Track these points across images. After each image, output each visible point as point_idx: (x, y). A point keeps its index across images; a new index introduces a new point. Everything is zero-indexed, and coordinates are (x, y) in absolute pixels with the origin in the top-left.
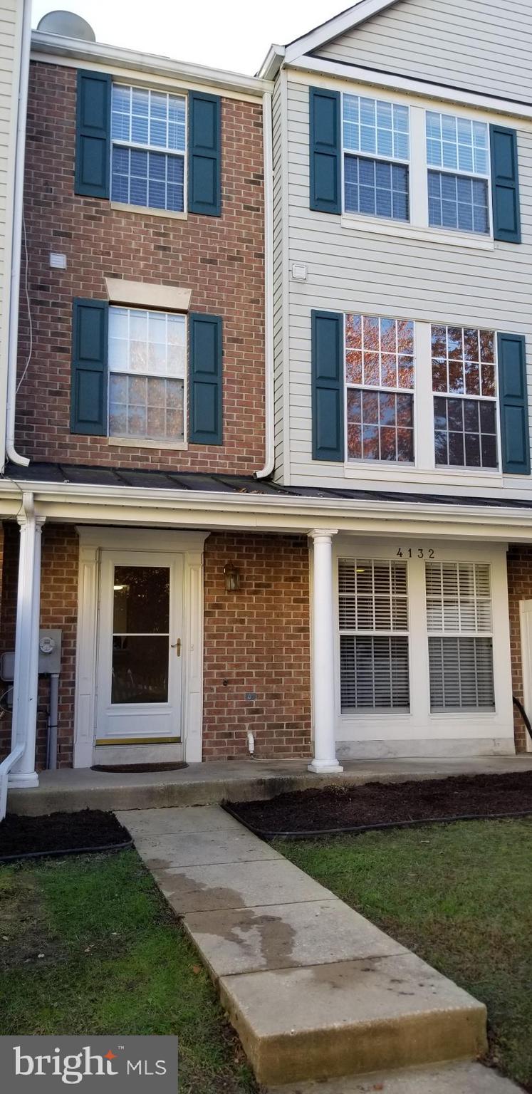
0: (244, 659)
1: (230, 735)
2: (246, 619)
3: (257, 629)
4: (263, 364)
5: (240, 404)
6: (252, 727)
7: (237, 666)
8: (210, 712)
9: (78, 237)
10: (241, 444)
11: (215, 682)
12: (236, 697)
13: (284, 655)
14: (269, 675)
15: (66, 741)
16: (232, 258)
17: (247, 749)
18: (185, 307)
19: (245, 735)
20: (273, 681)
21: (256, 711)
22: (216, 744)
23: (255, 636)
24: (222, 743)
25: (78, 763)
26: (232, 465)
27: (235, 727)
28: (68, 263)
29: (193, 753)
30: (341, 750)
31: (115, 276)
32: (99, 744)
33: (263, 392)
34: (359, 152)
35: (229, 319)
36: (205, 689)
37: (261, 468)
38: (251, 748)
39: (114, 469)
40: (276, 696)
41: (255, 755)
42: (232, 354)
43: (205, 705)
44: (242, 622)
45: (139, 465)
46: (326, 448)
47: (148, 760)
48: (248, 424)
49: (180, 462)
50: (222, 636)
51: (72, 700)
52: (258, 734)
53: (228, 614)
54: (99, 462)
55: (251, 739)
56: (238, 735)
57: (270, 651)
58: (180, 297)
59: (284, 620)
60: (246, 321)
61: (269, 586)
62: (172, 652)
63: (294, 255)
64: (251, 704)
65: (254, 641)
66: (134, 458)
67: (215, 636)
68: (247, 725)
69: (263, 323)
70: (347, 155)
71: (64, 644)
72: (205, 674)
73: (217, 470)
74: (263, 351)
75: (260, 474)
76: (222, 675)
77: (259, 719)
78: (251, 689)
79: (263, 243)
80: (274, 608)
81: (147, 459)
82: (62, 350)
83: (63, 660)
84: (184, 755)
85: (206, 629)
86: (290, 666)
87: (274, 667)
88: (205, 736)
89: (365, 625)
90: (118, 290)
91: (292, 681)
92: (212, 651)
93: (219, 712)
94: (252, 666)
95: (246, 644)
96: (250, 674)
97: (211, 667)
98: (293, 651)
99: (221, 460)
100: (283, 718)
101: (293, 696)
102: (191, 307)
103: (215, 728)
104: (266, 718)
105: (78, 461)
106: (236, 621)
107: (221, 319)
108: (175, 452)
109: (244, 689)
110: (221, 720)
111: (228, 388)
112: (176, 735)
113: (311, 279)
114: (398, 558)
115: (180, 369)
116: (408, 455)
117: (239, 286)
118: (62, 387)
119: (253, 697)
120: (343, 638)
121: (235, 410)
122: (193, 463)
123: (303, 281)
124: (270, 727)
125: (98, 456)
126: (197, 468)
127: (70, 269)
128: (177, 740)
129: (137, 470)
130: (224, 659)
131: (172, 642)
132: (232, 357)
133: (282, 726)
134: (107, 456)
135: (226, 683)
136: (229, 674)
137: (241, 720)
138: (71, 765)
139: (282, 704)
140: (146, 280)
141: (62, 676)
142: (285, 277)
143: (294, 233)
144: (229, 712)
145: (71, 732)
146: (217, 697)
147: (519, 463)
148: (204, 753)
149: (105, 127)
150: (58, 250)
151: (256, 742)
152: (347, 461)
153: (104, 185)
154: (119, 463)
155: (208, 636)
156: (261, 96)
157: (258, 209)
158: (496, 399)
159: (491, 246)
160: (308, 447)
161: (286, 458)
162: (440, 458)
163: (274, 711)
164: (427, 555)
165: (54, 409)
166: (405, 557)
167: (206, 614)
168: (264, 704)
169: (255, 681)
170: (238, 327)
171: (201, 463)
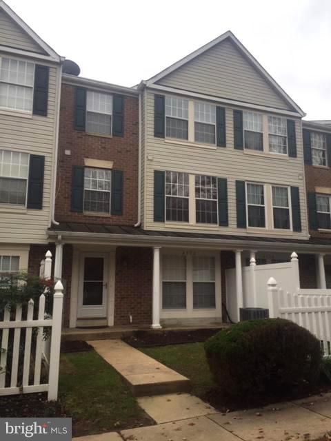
0: (129, 290)
1: (124, 317)
3: (134, 279)
4: (138, 187)
5: (129, 201)
6: (131, 314)
7: (126, 293)
8: (117, 309)
9: (75, 144)
10: (129, 215)
11: (119, 298)
12: (126, 303)
15: (67, 318)
16: (127, 151)
17: (129, 322)
18: (111, 167)
19: (129, 317)
20: (139, 298)
21: (133, 308)
22: (119, 319)
23: (133, 282)
24: (121, 319)
25: (70, 326)
26: (126, 222)
27: (126, 314)
28: (71, 153)
29: (111, 322)
30: (162, 322)
31: (88, 157)
32: (78, 319)
33: (137, 197)
34: (171, 116)
35: (126, 172)
36: (115, 301)
37: (136, 223)
38: (131, 321)
39: (85, 224)
40: (140, 303)
41: (133, 323)
43: (115, 306)
45: (94, 222)
46: (158, 218)
47: (96, 325)
48: (132, 208)
49: (108, 221)
50: (121, 282)
51: (69, 304)
52: (134, 317)
54: (80, 221)
55: (131, 318)
56: (127, 317)
57: (139, 287)
58: (109, 165)
60: (132, 172)
61: (138, 264)
62: (104, 287)
63: (149, 151)
64: (131, 306)
65: (132, 284)
66: (93, 220)
67: (119, 282)
69: (138, 173)
70: (167, 117)
72: (115, 295)
73: (121, 223)
74: (138, 182)
75: (136, 225)
76: (121, 295)
77: (134, 311)
78: (131, 301)
79: (138, 146)
81: (97, 220)
82: (68, 183)
84: (107, 323)
85: (116, 279)
86: (145, 292)
87: (139, 293)
88: (115, 317)
89: (171, 278)
90: (89, 162)
92: (118, 287)
93: (120, 308)
94: (132, 293)
95: (130, 285)
96: (131, 295)
97: (117, 293)
99: (121, 220)
100: (142, 311)
101: (146, 303)
102: (113, 168)
103: (119, 314)
104: (136, 311)
105: (73, 221)
107: (123, 172)
108: (106, 218)
109: (129, 300)
110: (121, 311)
111: (125, 196)
112: (105, 316)
113: (155, 160)
114: (183, 255)
115: (109, 189)
116: (187, 220)
117: (130, 160)
118: (68, 195)
119: (132, 303)
120: (163, 283)
121: (127, 203)
123: (151, 160)
124: (138, 314)
125: (80, 219)
126: (114, 223)
127: (71, 155)
128: (105, 318)
129: (93, 224)
130: (122, 290)
131: (104, 284)
132: (127, 185)
133: (142, 313)
134: (83, 219)
135: (122, 298)
136: (124, 295)
137: (127, 311)
138: (68, 327)
139: (142, 306)
140: (97, 159)
142: (146, 159)
143: (149, 144)
144: (124, 309)
145: (69, 315)
146: (119, 303)
147: (224, 222)
148: (115, 322)
149: (84, 106)
150: (68, 149)
151: (133, 319)
152: (166, 222)
153: (84, 126)
154: (87, 222)
155: (117, 282)
156: (138, 95)
157: (137, 134)
158: (217, 200)
159: (215, 148)
160: (152, 216)
161: (145, 220)
162: (198, 221)
163: (139, 308)
164: (193, 254)
165: (65, 203)
166: (185, 254)
167: (116, 274)
168: (136, 305)
169: (132, 298)
170: (129, 174)
171: (115, 221)
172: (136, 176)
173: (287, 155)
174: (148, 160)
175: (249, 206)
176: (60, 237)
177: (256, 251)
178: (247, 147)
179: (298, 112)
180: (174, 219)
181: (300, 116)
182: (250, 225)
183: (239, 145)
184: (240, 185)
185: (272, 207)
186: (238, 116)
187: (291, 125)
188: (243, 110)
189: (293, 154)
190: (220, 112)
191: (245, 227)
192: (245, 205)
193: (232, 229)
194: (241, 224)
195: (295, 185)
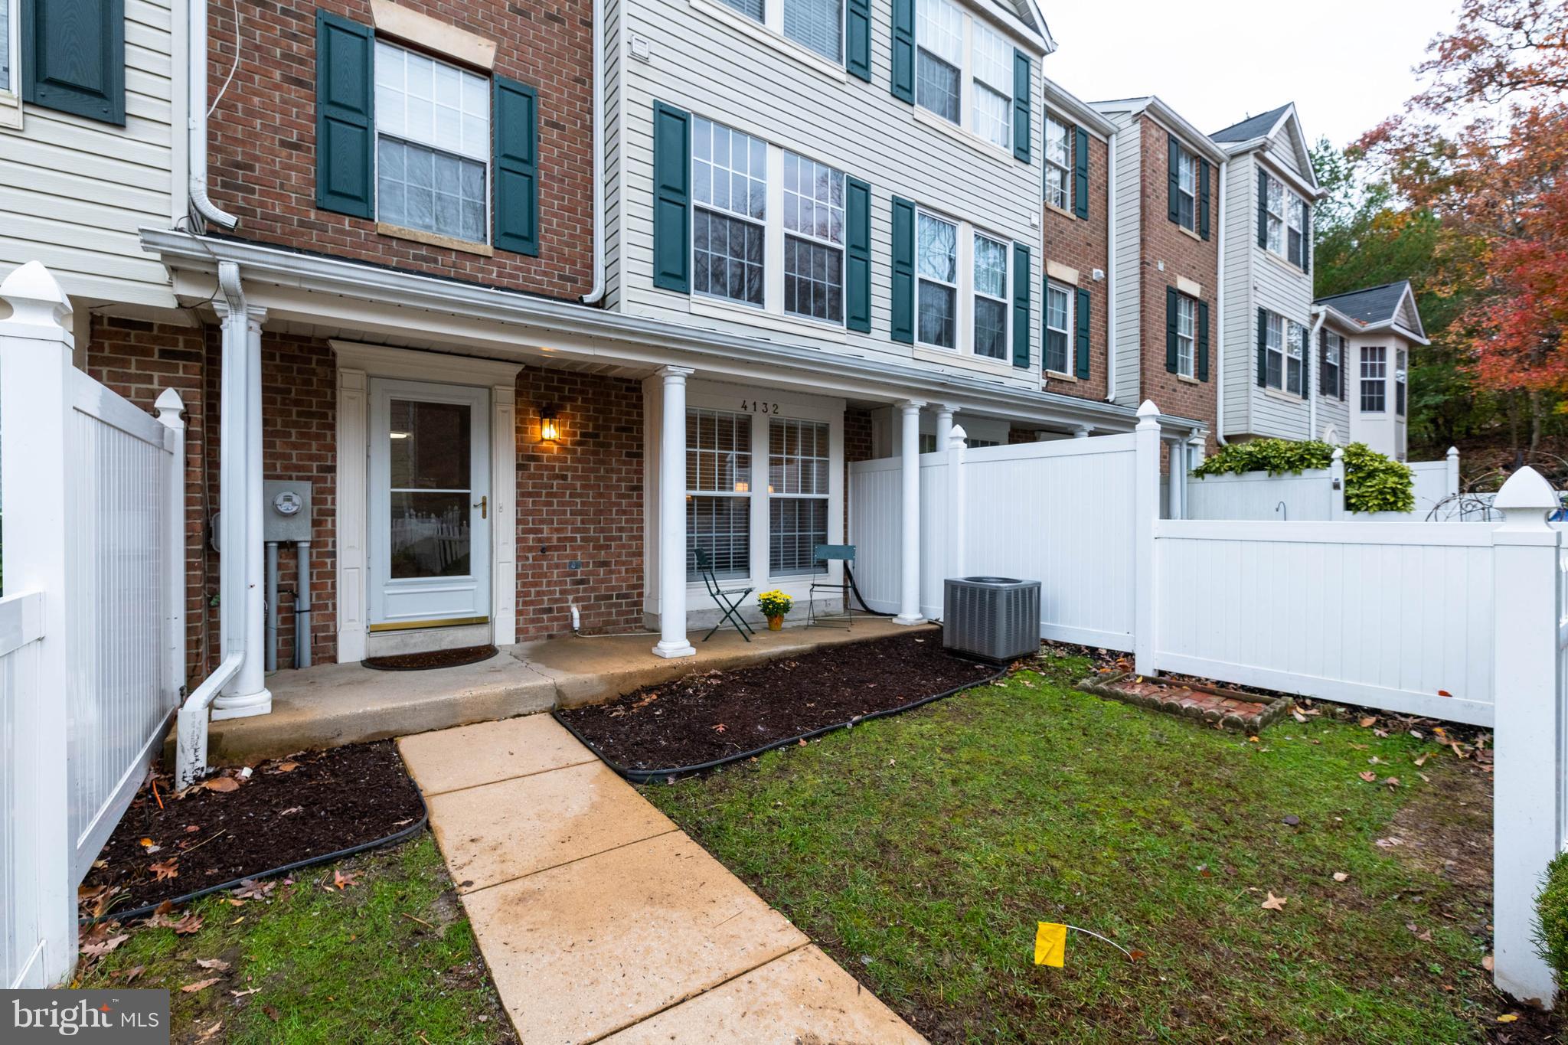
0: (566, 522)
1: (550, 610)
2: (570, 475)
3: (583, 487)
4: (591, 164)
5: (561, 208)
6: (576, 600)
7: (558, 530)
8: (524, 585)
10: (562, 259)
11: (530, 549)
12: (557, 566)
13: (614, 516)
14: (597, 540)
15: (326, 628)
16: (550, 17)
17: (573, 628)
18: (486, 64)
19: (569, 609)
20: (601, 547)
21: (581, 582)
22: (533, 621)
23: (580, 496)
24: (541, 620)
25: (342, 658)
26: (550, 283)
27: (556, 601)
29: (504, 633)
32: (373, 630)
33: (591, 198)
35: (546, 96)
36: (518, 558)
37: (589, 292)
38: (577, 624)
40: (605, 564)
41: (583, 630)
42: (551, 143)
43: (518, 576)
44: (564, 478)
45: (424, 266)
46: (668, 276)
47: (445, 645)
48: (571, 236)
49: (482, 271)
50: (539, 495)
51: (333, 575)
52: (584, 608)
53: (547, 468)
54: (364, 254)
55: (576, 614)
56: (560, 610)
57: (599, 512)
58: (482, 52)
59: (615, 476)
60: (569, 104)
61: (597, 436)
62: (475, 514)
63: (634, 24)
64: (575, 574)
65: (578, 500)
66: (416, 257)
67: (529, 495)
68: (570, 598)
69: (591, 112)
71: (315, 502)
72: (518, 540)
73: (531, 287)
74: (591, 146)
75: (587, 300)
76: (540, 540)
77: (585, 590)
78: (575, 557)
79: (590, 8)
80: (602, 462)
81: (436, 261)
82: (299, 83)
83: (316, 523)
84: (492, 636)
85: (519, 485)
86: (621, 530)
87: (602, 530)
88: (519, 613)
89: (706, 484)
90: (389, 16)
91: (623, 546)
92: (526, 513)
93: (535, 585)
94: (575, 530)
95: (569, 504)
96: (574, 539)
97: (525, 532)
98: (624, 513)
99: (537, 275)
100: (613, 588)
101: (624, 563)
102: (496, 68)
103: (532, 603)
104: (593, 589)
105: (328, 249)
106: (557, 477)
107: (536, 94)
108: (474, 257)
109: (567, 556)
110: (538, 593)
111: (545, 185)
112: (483, 612)
113: (654, 60)
114: (742, 412)
115: (480, 149)
116: (757, 295)
117: (560, 56)
118: (301, 138)
119: (577, 566)
121: (555, 215)
122: (500, 275)
123: (646, 62)
124: (597, 598)
125: (361, 246)
126: (505, 281)
128: (482, 621)
129: (421, 273)
130: (542, 522)
131: (475, 498)
132: (550, 149)
133: (611, 596)
134: (375, 250)
135: (543, 550)
136: (549, 539)
137: (562, 592)
138: (333, 660)
139: (611, 572)
140: (430, 15)
141: (313, 544)
144: (549, 584)
145: (333, 617)
146: (533, 567)
147: (860, 322)
148: (518, 631)
151: (581, 617)
152: (694, 295)
155: (523, 494)
159: (842, 78)
160: (649, 270)
161: (625, 279)
162: (790, 305)
163: (602, 581)
164: (771, 409)
165: (290, 168)
166: (750, 410)
167: (519, 467)
168: (591, 573)
169: (580, 548)
170: (557, 108)
171: (511, 276)
172: (583, 120)
174: (633, 55)
180: (719, 289)
184: (903, 213)
193: (880, 342)
194: (901, 332)
195: (1025, 241)
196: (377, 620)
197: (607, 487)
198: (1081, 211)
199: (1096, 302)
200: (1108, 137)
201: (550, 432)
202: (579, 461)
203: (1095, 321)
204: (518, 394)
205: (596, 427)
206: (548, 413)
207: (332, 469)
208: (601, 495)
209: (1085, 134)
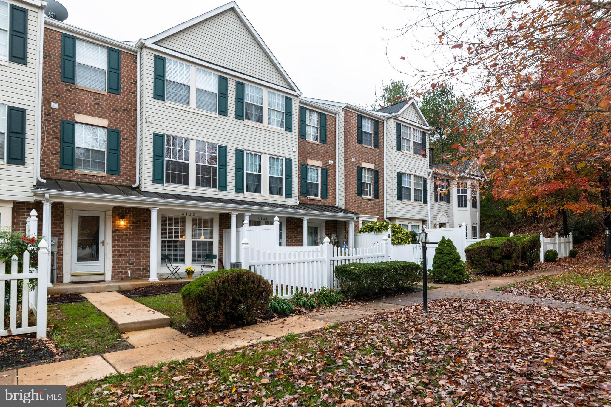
0: (127, 247)
1: (122, 272)
3: (132, 237)
4: (136, 148)
5: (127, 161)
6: (130, 269)
7: (124, 250)
8: (114, 264)
9: (63, 97)
10: (127, 175)
11: (116, 255)
12: (124, 260)
13: (142, 246)
14: (137, 252)
15: (60, 274)
16: (124, 110)
17: (128, 276)
18: (106, 126)
19: (127, 272)
20: (138, 255)
21: (131, 264)
22: (117, 274)
23: (131, 240)
24: (119, 274)
25: (64, 281)
26: (123, 182)
27: (124, 269)
28: (59, 106)
29: (108, 277)
30: (160, 276)
31: (78, 113)
32: (72, 275)
33: (136, 157)
34: (172, 80)
35: (123, 131)
36: (113, 257)
37: (134, 184)
38: (130, 276)
39: (77, 182)
40: (139, 259)
41: (131, 277)
42: (124, 144)
43: (112, 262)
44: (127, 235)
45: (88, 181)
46: (157, 179)
47: (92, 280)
48: (130, 168)
49: (104, 180)
50: (119, 240)
51: (62, 260)
52: (132, 271)
53: (121, 232)
54: (72, 179)
55: (129, 273)
56: (125, 272)
57: (138, 245)
58: (105, 123)
59: (142, 234)
60: (130, 132)
61: (137, 223)
62: (100, 245)
63: (148, 113)
64: (129, 262)
66: (85, 178)
67: (116, 240)
68: (128, 268)
69: (136, 134)
70: (167, 80)
71: (58, 242)
72: (113, 252)
73: (118, 183)
74: (136, 143)
75: (134, 186)
76: (119, 252)
77: (132, 266)
78: (129, 257)
79: (136, 105)
80: (138, 231)
81: (91, 179)
82: (56, 138)
83: (58, 247)
84: (105, 278)
85: (113, 237)
86: (144, 250)
87: (138, 250)
88: (112, 272)
89: (170, 236)
90: (79, 118)
91: (145, 254)
92: (115, 245)
93: (118, 264)
94: (130, 250)
95: (128, 242)
96: (129, 252)
97: (115, 250)
98: (145, 245)
99: (119, 180)
100: (141, 266)
101: (145, 259)
102: (108, 126)
103: (116, 269)
104: (135, 266)
105: (63, 178)
106: (124, 235)
107: (120, 131)
108: (102, 177)
109: (127, 257)
110: (118, 267)
111: (122, 156)
112: (102, 271)
113: (153, 122)
114: (182, 216)
115: (104, 148)
116: (186, 183)
117: (127, 120)
118: (56, 152)
119: (130, 260)
120: (162, 241)
121: (125, 163)
122: (108, 181)
123: (151, 123)
124: (136, 269)
125: (71, 177)
126: (110, 183)
127: (59, 109)
128: (102, 274)
129: (87, 183)
130: (120, 247)
131: (100, 241)
132: (124, 145)
133: (141, 269)
134: (75, 177)
135: (120, 255)
136: (122, 252)
137: (126, 267)
138: (62, 282)
139: (141, 262)
140: (90, 115)
141: (58, 253)
142: (144, 121)
143: (147, 106)
144: (122, 264)
145: (62, 271)
146: (117, 260)
147: (223, 187)
148: (112, 277)
149: (74, 56)
150: (55, 101)
151: (131, 274)
152: (165, 184)
153: (73, 79)
154: (79, 180)
155: (114, 240)
156: (136, 53)
157: (135, 93)
158: (217, 166)
159: (217, 116)
160: (151, 179)
161: (143, 182)
162: (198, 184)
163: (138, 264)
164: (192, 215)
165: (53, 159)
166: (185, 215)
167: (113, 232)
168: (134, 262)
169: (131, 255)
170: (126, 134)
171: (112, 181)
172: (134, 136)
173: (284, 129)
174: (147, 122)
175: (247, 173)
176: (47, 195)
177: (250, 214)
178: (247, 118)
179: (295, 91)
180: (174, 182)
181: (297, 95)
182: (247, 191)
183: (240, 116)
184: (240, 153)
185: (268, 175)
186: (240, 87)
187: (289, 101)
188: (245, 82)
189: (289, 128)
190: (223, 82)
191: (243, 192)
192: (243, 173)
193: (231, 193)
194: (239, 189)
195: (289, 157)
196: (73, 273)
197: (140, 238)
198: (324, 141)
199: (330, 172)
200: (335, 114)
201: (122, 223)
202: (131, 230)
203: (330, 179)
204: (113, 213)
205: (137, 221)
206: (122, 218)
207: (62, 234)
208: (138, 240)
209: (325, 115)
